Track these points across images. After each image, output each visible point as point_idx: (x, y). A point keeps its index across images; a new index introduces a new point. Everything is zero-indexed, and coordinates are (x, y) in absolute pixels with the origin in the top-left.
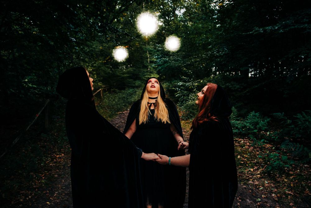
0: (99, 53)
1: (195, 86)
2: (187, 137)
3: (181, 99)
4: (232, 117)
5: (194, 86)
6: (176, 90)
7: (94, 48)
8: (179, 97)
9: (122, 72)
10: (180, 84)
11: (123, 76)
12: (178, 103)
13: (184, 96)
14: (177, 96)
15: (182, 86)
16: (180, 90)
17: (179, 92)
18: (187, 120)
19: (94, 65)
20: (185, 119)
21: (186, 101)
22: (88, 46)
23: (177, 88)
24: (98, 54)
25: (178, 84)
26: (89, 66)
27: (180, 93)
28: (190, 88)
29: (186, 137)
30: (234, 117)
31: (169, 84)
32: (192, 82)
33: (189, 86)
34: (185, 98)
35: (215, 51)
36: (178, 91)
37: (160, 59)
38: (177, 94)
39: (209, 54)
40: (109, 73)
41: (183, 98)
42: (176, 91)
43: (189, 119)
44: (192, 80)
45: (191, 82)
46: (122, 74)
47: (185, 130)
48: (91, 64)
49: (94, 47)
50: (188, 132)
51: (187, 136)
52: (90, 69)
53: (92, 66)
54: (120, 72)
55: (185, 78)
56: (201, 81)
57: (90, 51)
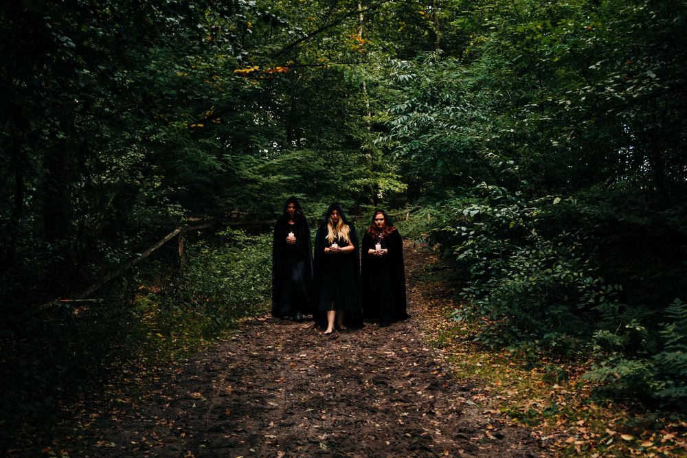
0: (173, 92)
1: (532, 219)
2: (492, 411)
3: (479, 270)
4: (672, 338)
5: (526, 219)
6: (460, 234)
7: (153, 73)
8: (470, 261)
9: (261, 166)
10: (473, 213)
11: (265, 180)
12: (468, 286)
13: (490, 256)
14: (461, 257)
15: (479, 217)
16: (472, 233)
17: (470, 242)
18: (498, 348)
19: (154, 138)
20: (492, 346)
21: (500, 275)
22: (131, 66)
23: (464, 228)
24: (167, 95)
25: (466, 212)
26: (133, 141)
27: (472, 246)
28: (511, 226)
29: (486, 411)
30: (679, 337)
31: (437, 212)
32: (519, 205)
33: (509, 221)
34: (494, 263)
35: (610, 84)
36: (466, 238)
37: (405, 117)
38: (461, 252)
39: (583, 95)
40: (212, 168)
41: (487, 265)
42: (460, 239)
43: (506, 344)
44: (519, 197)
45: (513, 203)
46: (261, 172)
47: (488, 388)
48: (143, 136)
49: (152, 67)
50: (497, 394)
51: (493, 408)
52: (135, 151)
53: (145, 141)
54: (256, 165)
55: (490, 187)
56: (553, 200)
57: (137, 83)
